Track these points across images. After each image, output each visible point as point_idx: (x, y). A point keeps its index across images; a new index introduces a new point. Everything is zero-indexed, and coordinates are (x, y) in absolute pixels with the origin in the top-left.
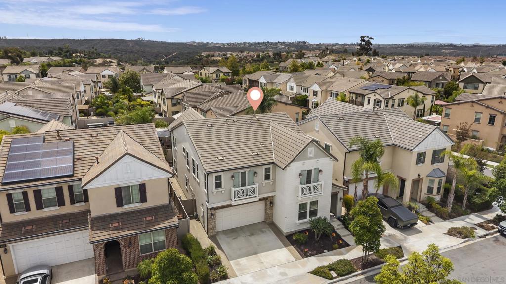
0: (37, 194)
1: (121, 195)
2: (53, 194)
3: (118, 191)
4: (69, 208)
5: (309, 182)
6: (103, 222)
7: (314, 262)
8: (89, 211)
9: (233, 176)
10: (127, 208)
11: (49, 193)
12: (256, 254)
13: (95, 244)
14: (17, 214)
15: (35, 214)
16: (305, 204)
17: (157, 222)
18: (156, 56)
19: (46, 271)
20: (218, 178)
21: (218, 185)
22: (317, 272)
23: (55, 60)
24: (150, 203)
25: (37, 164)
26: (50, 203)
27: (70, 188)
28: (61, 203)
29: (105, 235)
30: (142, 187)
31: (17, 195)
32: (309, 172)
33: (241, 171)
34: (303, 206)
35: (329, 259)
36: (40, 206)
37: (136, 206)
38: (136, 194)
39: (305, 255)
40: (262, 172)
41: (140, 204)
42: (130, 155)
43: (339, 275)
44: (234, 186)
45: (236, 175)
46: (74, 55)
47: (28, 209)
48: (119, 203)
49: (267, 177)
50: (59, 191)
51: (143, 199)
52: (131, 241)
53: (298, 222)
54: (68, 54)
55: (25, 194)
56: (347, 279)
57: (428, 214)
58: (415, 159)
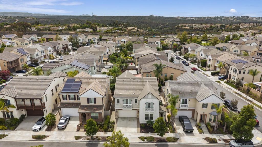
0: (69, 96)
1: (89, 100)
2: (73, 97)
3: (88, 99)
4: (76, 101)
5: (149, 107)
6: (83, 107)
7: (143, 135)
8: (80, 103)
9: (123, 100)
10: (90, 104)
11: (72, 96)
12: (126, 127)
13: (80, 113)
14: (64, 100)
15: (68, 101)
16: (148, 114)
17: (97, 110)
18: (157, 25)
19: (68, 117)
20: (118, 100)
21: (118, 102)
22: (140, 138)
23: (110, 29)
24: (97, 104)
25: (70, 87)
26: (72, 99)
27: (77, 96)
28: (75, 99)
29: (82, 111)
30: (95, 99)
31: (65, 95)
32: (149, 104)
33: (126, 99)
36: (70, 99)
37: (93, 104)
38: (93, 101)
39: (142, 132)
40: (134, 100)
41: (94, 104)
42: (92, 89)
43: (147, 141)
44: (124, 104)
45: (124, 100)
46: (119, 25)
47: (67, 100)
48: (88, 103)
49: (136, 102)
50: (75, 96)
51: (95, 103)
52: (89, 114)
53: (145, 120)
54: (117, 25)
55: (66, 95)
56: (149, 143)
57: (205, 129)
58: (201, 106)
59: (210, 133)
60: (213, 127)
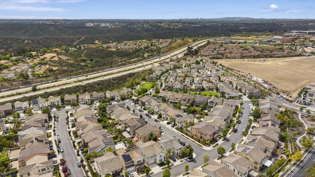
1: (138, 162)
5: (161, 157)
7: (162, 168)
8: (134, 164)
12: (154, 167)
15: (128, 165)
24: (141, 162)
33: (152, 156)
34: (160, 160)
35: (164, 167)
39: (160, 167)
42: (139, 157)
44: (151, 159)
49: (155, 157)
57: (179, 158)
58: (176, 150)
59: (181, 159)
60: (181, 156)
